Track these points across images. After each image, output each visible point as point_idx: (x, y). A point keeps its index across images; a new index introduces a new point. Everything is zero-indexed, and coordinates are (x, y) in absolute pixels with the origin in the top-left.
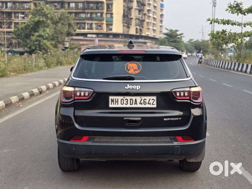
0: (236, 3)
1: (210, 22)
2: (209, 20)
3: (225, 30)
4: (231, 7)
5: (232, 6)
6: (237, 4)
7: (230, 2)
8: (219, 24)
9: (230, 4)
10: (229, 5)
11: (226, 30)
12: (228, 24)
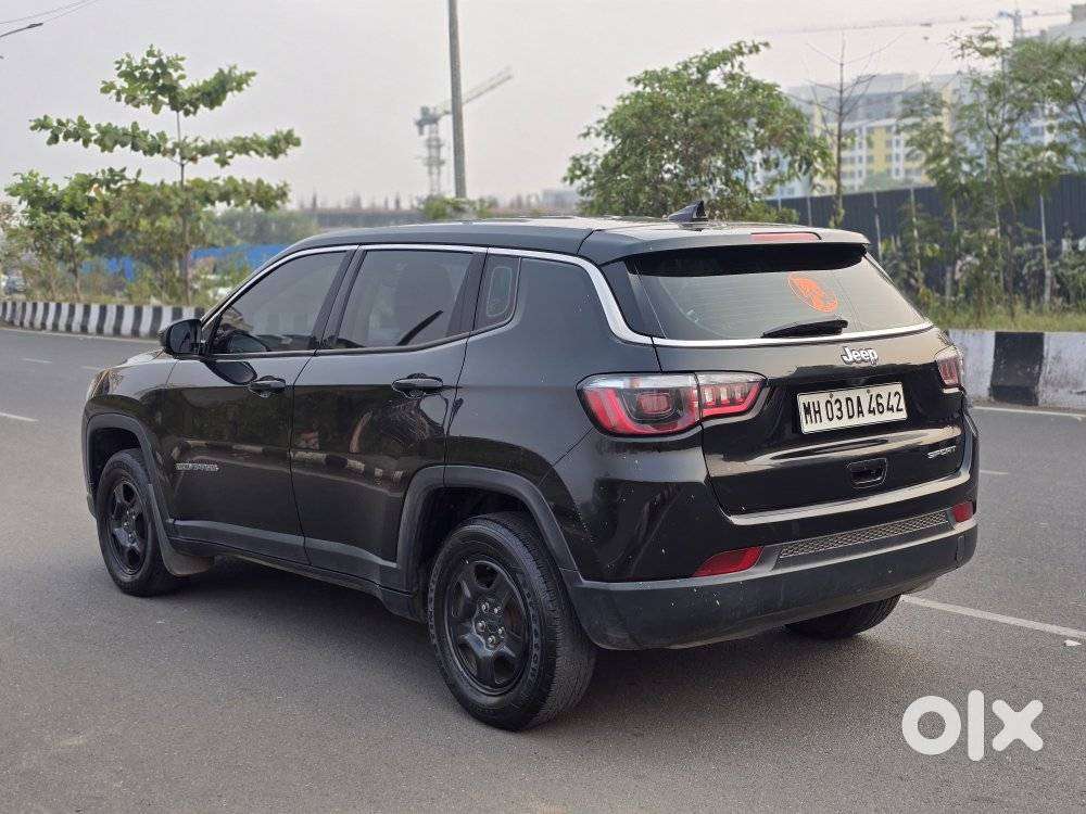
0: (152, 61)
1: (47, 134)
2: (42, 125)
3: (117, 169)
4: (134, 76)
5: (137, 74)
6: (160, 63)
7: (128, 56)
8: (86, 144)
9: (129, 64)
10: (124, 67)
11: (124, 170)
12: (135, 148)
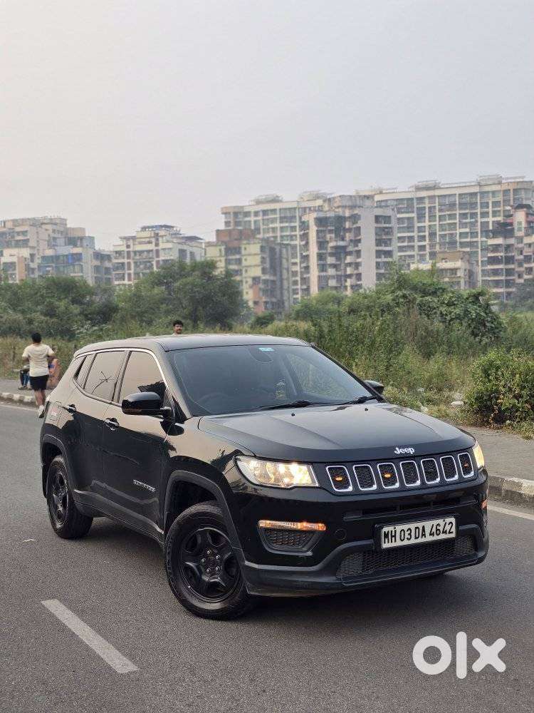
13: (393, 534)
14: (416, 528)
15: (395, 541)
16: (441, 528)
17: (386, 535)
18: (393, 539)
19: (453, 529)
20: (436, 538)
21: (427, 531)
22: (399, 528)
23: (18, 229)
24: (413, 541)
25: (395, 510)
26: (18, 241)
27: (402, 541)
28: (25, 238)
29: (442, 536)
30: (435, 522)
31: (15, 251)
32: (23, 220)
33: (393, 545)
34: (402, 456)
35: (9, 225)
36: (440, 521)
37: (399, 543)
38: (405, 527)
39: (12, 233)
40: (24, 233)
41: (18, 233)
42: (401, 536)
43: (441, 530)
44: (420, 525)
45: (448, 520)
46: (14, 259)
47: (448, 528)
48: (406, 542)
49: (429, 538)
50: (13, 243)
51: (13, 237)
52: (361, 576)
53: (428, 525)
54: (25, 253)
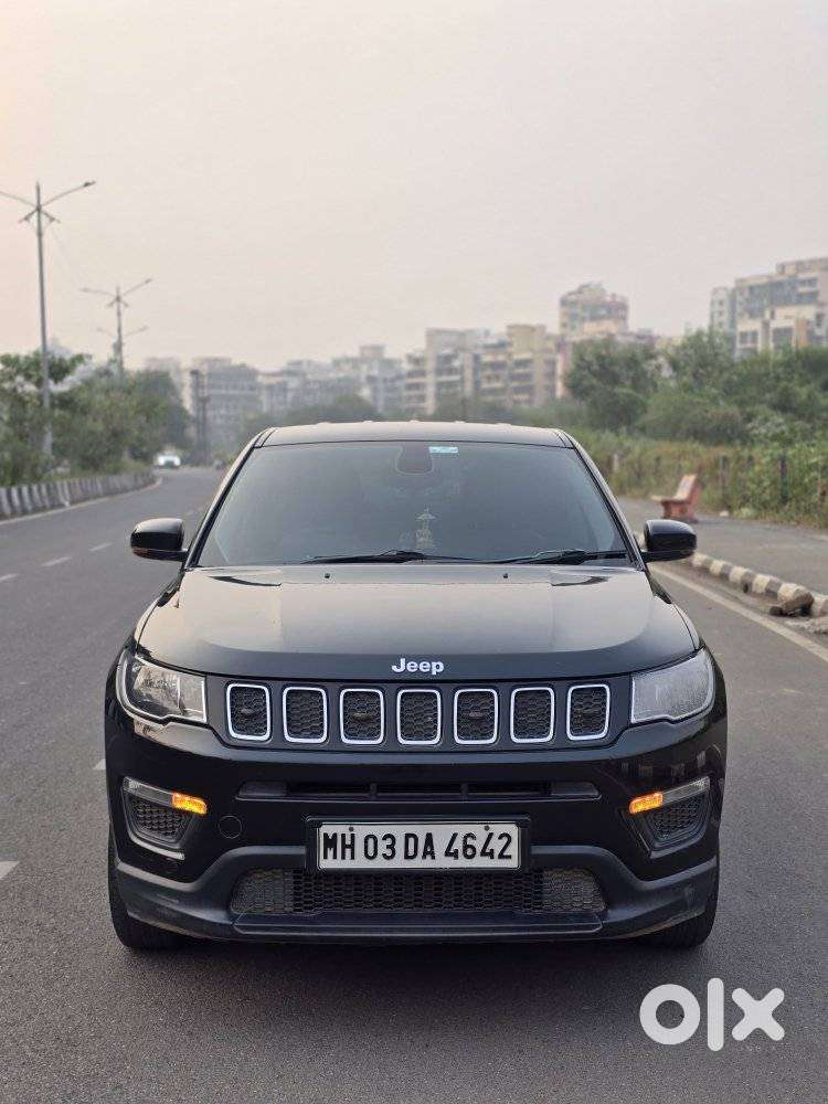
13: (348, 842)
14: (408, 836)
15: (353, 858)
16: (479, 845)
17: (330, 842)
18: (348, 851)
19: (513, 850)
20: (462, 863)
21: (440, 846)
22: (362, 831)
23: (802, 276)
24: (399, 863)
25: (368, 791)
26: (801, 296)
27: (372, 858)
28: (813, 289)
29: (480, 862)
30: (462, 829)
31: (792, 311)
32: (812, 261)
33: (347, 864)
34: (408, 677)
35: (790, 271)
36: (478, 829)
37: (361, 863)
38: (380, 830)
39: (794, 282)
40: (812, 282)
41: (803, 283)
42: (366, 847)
43: (479, 849)
44: (420, 830)
45: (498, 829)
46: (790, 323)
47: (497, 845)
48: (379, 863)
49: (442, 862)
50: (794, 299)
51: (794, 288)
52: (290, 919)
53: (442, 833)
54: (809, 312)
